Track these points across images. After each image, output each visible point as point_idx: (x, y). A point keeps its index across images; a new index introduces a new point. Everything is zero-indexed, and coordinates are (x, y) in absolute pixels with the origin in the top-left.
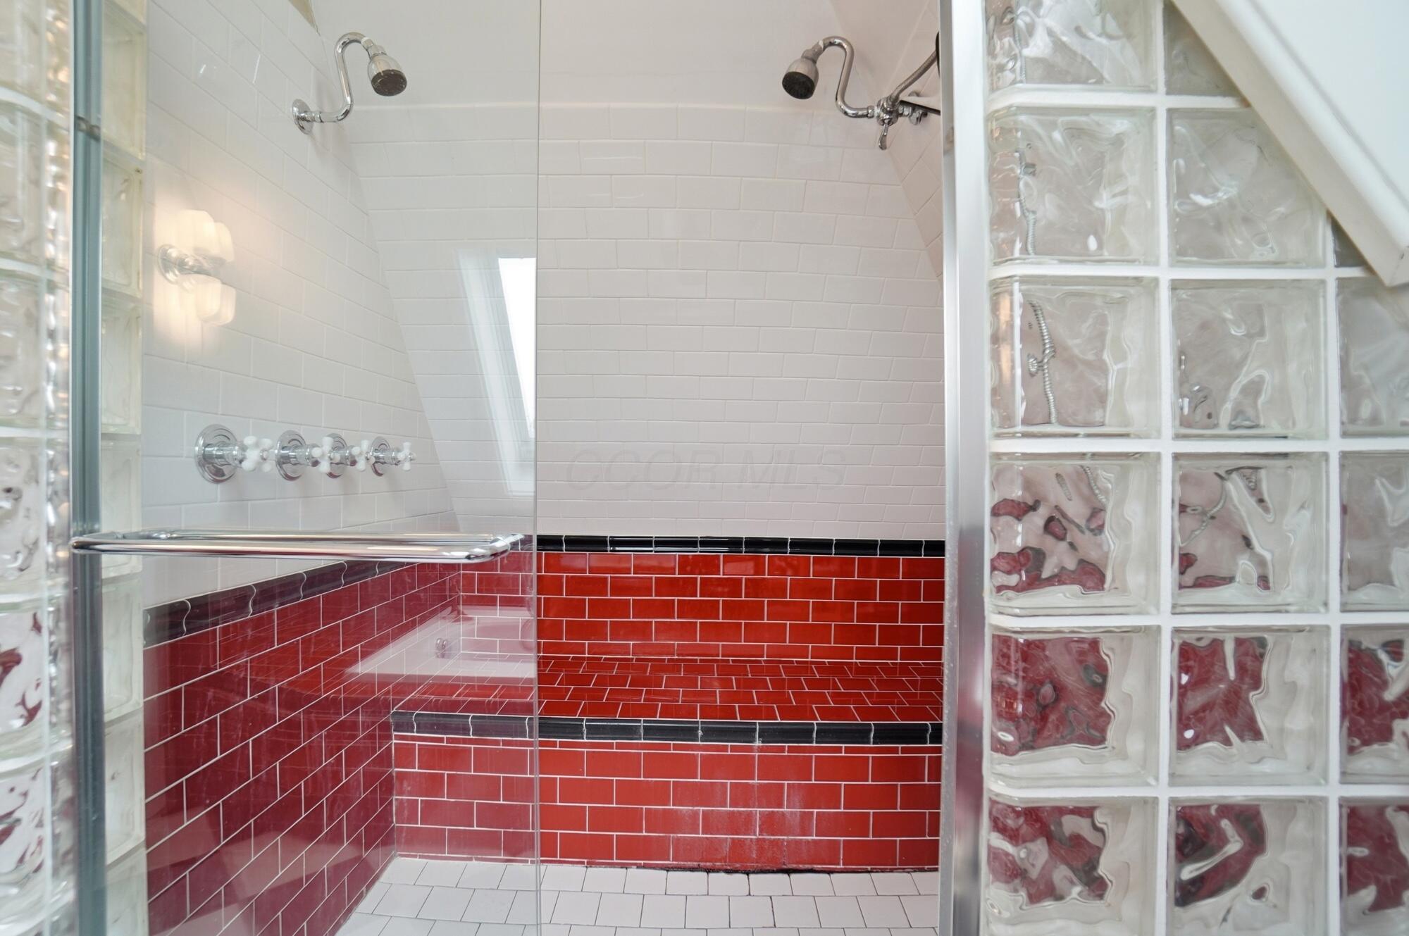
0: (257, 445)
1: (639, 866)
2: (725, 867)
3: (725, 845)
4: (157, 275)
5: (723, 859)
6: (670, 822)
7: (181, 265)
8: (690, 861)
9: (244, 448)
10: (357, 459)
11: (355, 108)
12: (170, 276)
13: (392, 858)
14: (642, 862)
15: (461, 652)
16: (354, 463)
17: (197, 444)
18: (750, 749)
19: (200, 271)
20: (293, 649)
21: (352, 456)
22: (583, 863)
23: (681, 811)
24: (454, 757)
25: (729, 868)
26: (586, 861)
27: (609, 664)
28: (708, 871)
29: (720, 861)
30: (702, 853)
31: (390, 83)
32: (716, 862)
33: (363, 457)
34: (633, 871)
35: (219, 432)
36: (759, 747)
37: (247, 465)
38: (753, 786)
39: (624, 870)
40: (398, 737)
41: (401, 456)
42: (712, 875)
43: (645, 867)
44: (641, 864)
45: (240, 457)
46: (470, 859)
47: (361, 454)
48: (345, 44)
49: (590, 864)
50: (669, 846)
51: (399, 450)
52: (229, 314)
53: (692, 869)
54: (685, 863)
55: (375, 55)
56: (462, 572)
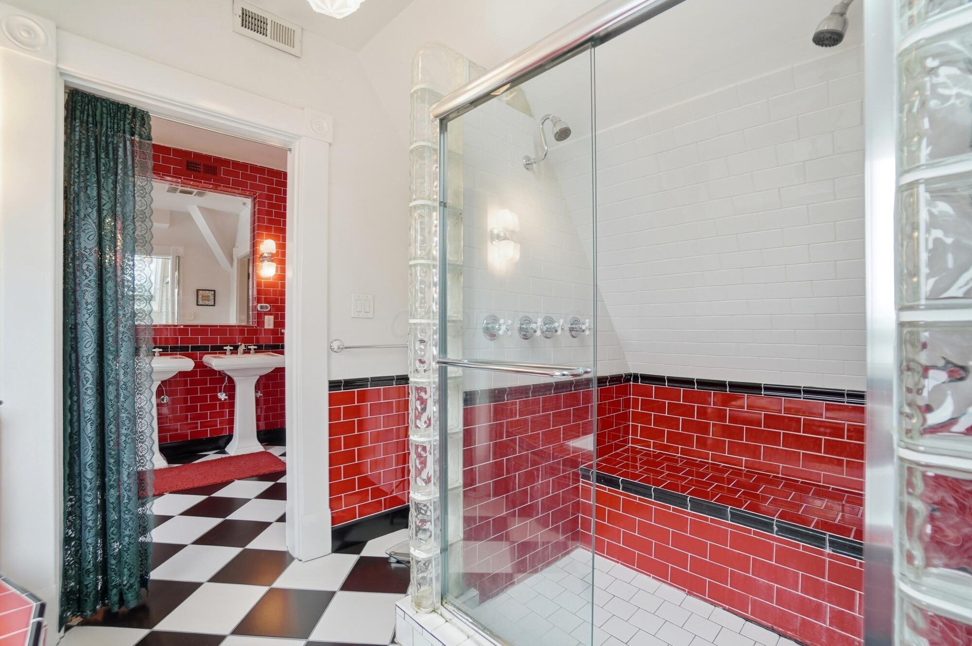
0: (504, 323)
1: (724, 609)
2: (796, 638)
3: (796, 620)
4: (489, 243)
5: (795, 631)
6: (748, 585)
7: (498, 237)
8: (765, 621)
9: (500, 325)
10: (557, 329)
11: (549, 149)
12: (494, 243)
13: (577, 547)
14: (727, 607)
15: (630, 445)
16: (556, 331)
17: (483, 323)
18: (822, 553)
19: (505, 239)
20: (525, 421)
21: (555, 328)
22: (685, 591)
23: (758, 581)
24: (613, 502)
25: (799, 640)
26: (687, 590)
27: (724, 470)
28: (781, 635)
29: (791, 631)
30: (776, 619)
31: (563, 134)
32: (788, 630)
33: (560, 328)
34: (719, 610)
35: (493, 318)
36: (829, 554)
37: (501, 332)
38: (823, 583)
39: (713, 607)
40: (583, 482)
41: (584, 327)
42: (782, 639)
43: (728, 610)
44: (726, 607)
45: (498, 329)
46: (618, 562)
47: (559, 326)
48: (543, 123)
49: (689, 593)
50: (748, 603)
51: (584, 324)
52: (517, 257)
53: (767, 628)
54: (761, 621)
55: (556, 123)
56: (631, 396)
